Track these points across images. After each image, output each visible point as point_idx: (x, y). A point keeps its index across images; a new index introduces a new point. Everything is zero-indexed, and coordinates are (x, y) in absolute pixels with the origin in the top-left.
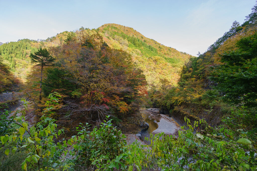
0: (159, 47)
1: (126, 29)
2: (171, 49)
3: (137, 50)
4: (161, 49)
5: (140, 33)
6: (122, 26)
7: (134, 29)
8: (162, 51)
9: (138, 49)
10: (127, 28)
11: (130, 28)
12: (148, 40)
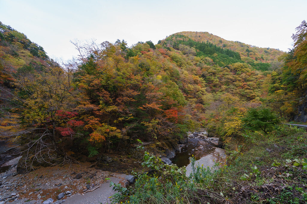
0: (247, 50)
1: (198, 35)
2: (269, 50)
3: (207, 58)
4: (249, 53)
5: (218, 37)
6: (194, 32)
7: (210, 33)
8: (251, 55)
9: (209, 57)
10: (200, 33)
11: (205, 33)
12: (229, 44)
